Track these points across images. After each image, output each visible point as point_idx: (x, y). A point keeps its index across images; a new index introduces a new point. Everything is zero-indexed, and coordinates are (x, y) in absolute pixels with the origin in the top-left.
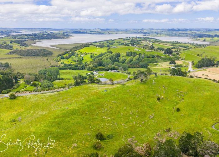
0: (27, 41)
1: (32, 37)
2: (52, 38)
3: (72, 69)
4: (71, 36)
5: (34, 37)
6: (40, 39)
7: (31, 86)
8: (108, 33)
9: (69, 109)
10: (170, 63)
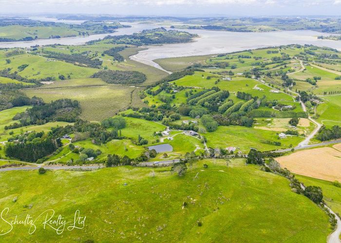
0: (129, 47)
1: (137, 40)
2: (164, 42)
3: (146, 119)
4: (196, 36)
5: (140, 40)
6: (147, 45)
7: (73, 152)
8: (260, 29)
9: (76, 204)
10: (290, 123)
